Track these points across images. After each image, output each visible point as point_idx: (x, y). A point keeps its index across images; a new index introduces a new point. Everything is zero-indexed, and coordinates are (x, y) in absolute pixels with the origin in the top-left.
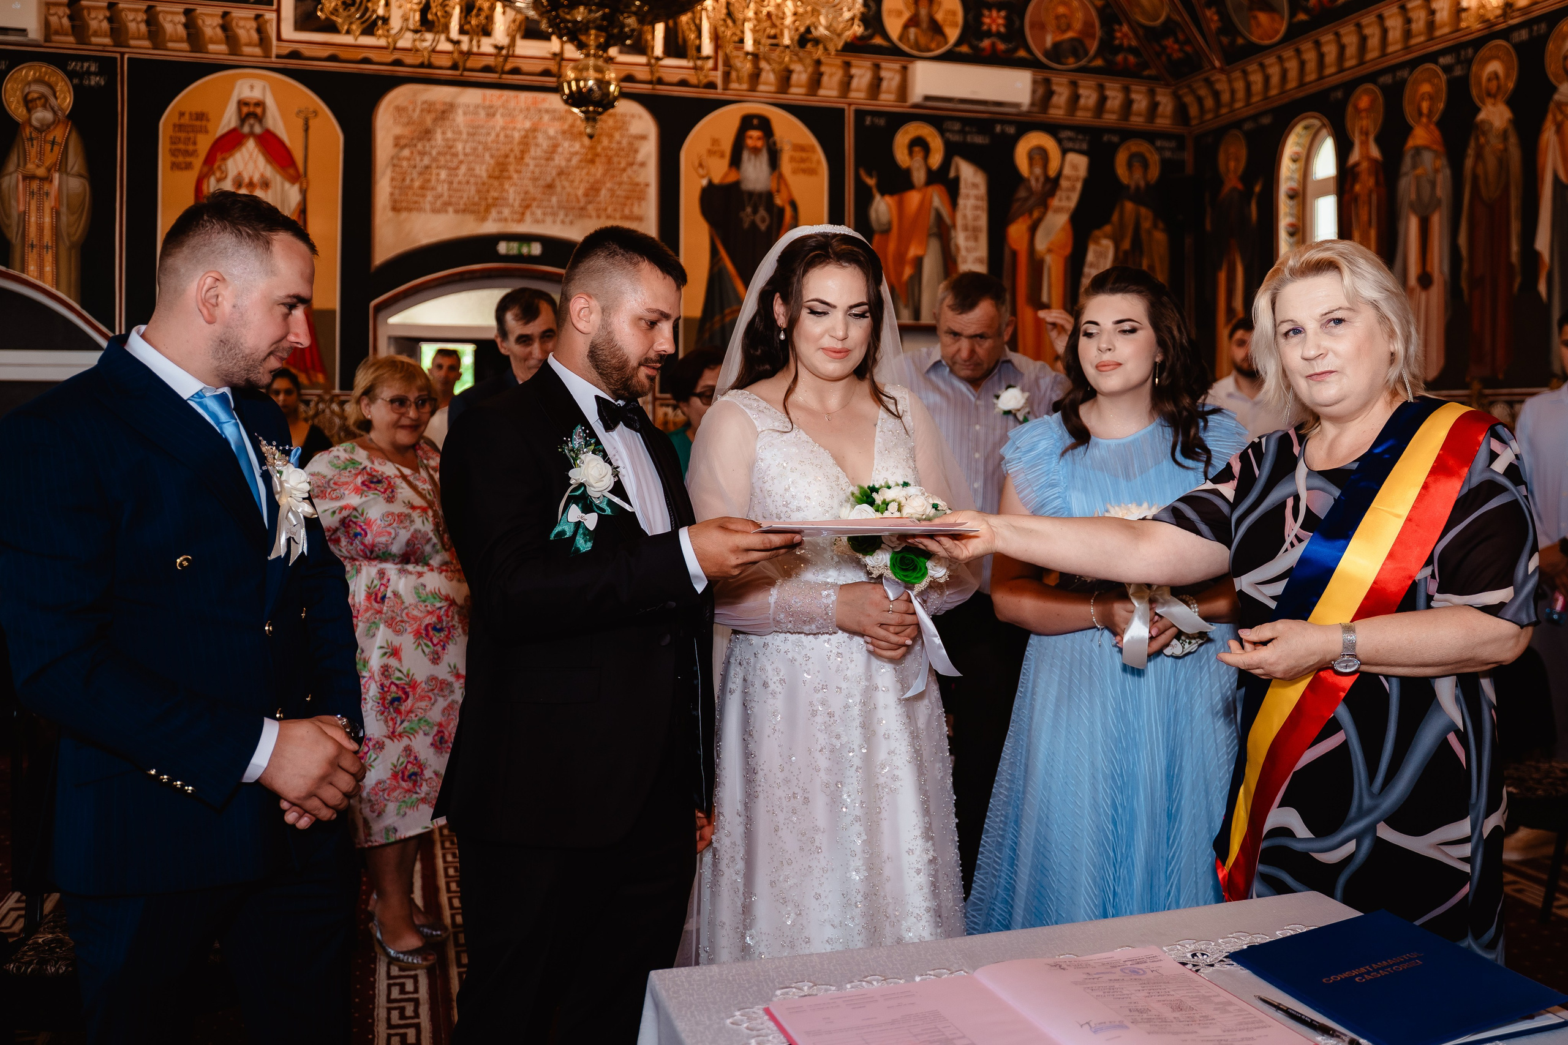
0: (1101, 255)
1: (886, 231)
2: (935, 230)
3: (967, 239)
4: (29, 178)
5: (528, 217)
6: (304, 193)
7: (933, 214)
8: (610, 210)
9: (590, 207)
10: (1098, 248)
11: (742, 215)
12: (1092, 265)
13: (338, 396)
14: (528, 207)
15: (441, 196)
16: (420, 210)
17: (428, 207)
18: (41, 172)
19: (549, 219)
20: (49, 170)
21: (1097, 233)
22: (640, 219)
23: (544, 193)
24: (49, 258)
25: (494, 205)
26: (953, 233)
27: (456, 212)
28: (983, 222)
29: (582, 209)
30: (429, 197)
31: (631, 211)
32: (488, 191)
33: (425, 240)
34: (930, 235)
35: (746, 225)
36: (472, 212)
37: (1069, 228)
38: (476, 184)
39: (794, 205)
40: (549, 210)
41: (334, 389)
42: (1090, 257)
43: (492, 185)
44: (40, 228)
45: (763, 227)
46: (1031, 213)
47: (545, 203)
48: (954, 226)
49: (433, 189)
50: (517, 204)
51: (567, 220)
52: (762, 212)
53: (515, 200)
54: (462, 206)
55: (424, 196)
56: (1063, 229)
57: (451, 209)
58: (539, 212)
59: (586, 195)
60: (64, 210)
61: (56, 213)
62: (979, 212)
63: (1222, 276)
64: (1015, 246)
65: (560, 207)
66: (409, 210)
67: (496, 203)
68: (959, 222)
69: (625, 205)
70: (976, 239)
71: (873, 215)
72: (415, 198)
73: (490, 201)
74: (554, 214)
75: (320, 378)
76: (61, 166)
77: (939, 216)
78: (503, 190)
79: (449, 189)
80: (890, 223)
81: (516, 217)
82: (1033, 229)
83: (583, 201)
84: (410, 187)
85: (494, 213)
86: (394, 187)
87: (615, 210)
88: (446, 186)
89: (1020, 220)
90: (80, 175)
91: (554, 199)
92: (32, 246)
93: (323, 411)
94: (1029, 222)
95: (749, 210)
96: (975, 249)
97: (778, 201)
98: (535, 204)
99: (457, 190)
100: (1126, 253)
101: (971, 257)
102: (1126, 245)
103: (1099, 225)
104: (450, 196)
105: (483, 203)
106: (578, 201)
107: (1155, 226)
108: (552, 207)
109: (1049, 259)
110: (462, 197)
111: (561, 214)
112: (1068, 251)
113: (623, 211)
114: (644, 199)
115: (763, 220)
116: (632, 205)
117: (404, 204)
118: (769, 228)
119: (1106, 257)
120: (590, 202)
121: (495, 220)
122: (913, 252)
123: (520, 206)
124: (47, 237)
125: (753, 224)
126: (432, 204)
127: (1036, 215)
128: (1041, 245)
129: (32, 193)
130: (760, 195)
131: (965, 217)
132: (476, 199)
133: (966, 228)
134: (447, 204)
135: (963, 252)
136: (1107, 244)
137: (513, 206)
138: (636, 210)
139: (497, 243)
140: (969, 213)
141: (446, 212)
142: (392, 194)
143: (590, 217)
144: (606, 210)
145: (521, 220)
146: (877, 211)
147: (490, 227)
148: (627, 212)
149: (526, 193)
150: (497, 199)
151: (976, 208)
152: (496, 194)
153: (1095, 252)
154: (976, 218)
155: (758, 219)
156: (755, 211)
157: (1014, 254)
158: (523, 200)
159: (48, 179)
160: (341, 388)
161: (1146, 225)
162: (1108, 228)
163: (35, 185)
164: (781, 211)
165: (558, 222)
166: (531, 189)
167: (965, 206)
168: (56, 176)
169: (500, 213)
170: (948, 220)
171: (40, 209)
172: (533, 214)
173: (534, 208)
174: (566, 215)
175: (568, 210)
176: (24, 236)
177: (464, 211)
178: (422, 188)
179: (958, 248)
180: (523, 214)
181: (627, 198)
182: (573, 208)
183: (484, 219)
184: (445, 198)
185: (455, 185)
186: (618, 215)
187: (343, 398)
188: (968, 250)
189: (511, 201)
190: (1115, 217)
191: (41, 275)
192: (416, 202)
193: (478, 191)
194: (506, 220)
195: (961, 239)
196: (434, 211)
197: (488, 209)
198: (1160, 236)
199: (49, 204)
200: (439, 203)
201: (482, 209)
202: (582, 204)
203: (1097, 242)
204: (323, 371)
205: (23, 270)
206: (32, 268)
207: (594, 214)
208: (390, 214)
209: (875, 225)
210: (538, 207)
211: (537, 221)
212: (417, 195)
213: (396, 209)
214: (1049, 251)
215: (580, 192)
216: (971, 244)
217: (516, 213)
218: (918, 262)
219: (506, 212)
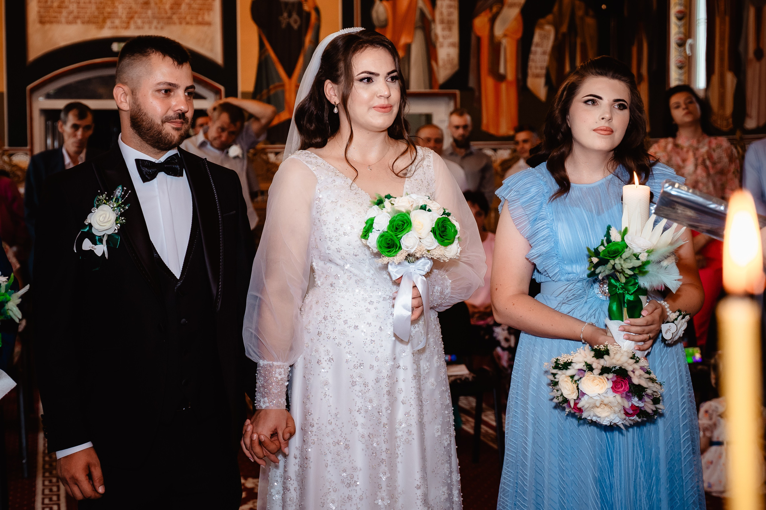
0: (544, 37)
1: (384, 26)
2: (419, 24)
3: (443, 29)
5: (132, 26)
7: (418, 13)
8: (188, 18)
9: (175, 17)
10: (542, 32)
11: (281, 18)
12: (537, 45)
13: (7, 151)
14: (132, 18)
15: (72, 12)
16: (59, 22)
17: (63, 20)
19: (146, 26)
21: (542, 21)
22: (209, 24)
23: (142, 8)
25: (109, 18)
26: (433, 26)
27: (83, 23)
28: (455, 17)
29: (170, 18)
30: (65, 13)
31: (203, 19)
32: (104, 8)
33: (62, 43)
34: (416, 28)
35: (284, 26)
36: (94, 23)
37: (520, 18)
38: (96, 3)
39: (317, 10)
40: (146, 20)
41: (4, 146)
42: (536, 39)
43: (106, 4)
45: (296, 27)
46: (491, 9)
47: (144, 15)
48: (434, 20)
49: (66, 7)
50: (124, 16)
51: (159, 26)
52: (295, 16)
53: (123, 13)
54: (86, 19)
55: (60, 13)
56: (516, 19)
57: (79, 21)
58: (139, 22)
59: (172, 8)
62: (452, 10)
63: (635, 50)
64: (479, 33)
65: (154, 17)
66: (51, 22)
67: (111, 16)
68: (438, 17)
69: (198, 14)
70: (450, 29)
71: (374, 15)
72: (55, 14)
73: (106, 14)
74: (150, 23)
77: (423, 14)
78: (115, 7)
79: (78, 8)
80: (387, 21)
81: (125, 25)
82: (493, 21)
83: (169, 12)
84: (51, 7)
85: (108, 23)
86: (40, 7)
87: (191, 18)
88: (75, 5)
89: (483, 14)
91: (150, 12)
94: (490, 15)
95: (285, 15)
96: (449, 37)
97: (306, 8)
98: (136, 16)
99: (83, 8)
100: (564, 35)
101: (447, 42)
102: (564, 29)
103: (543, 16)
104: (78, 13)
105: (101, 16)
106: (166, 13)
107: (587, 14)
108: (148, 18)
109: (505, 42)
110: (86, 13)
111: (155, 23)
112: (519, 35)
113: (197, 18)
114: (211, 10)
115: (296, 22)
116: (204, 14)
117: (47, 19)
118: (300, 27)
119: (548, 39)
120: (174, 13)
121: (110, 28)
122: (404, 40)
123: (127, 18)
125: (289, 25)
126: (67, 17)
127: (495, 10)
128: (498, 31)
130: (293, 4)
131: (441, 13)
132: (96, 14)
133: (442, 22)
134: (77, 18)
135: (441, 39)
136: (550, 29)
137: (121, 18)
138: (207, 18)
139: (111, 44)
140: (445, 11)
141: (76, 23)
142: (39, 12)
143: (174, 23)
144: (185, 18)
145: (127, 28)
146: (377, 12)
147: (106, 33)
148: (200, 19)
149: (130, 8)
150: (109, 13)
151: (450, 6)
152: (109, 10)
153: (540, 35)
154: (450, 14)
155: (292, 21)
156: (290, 16)
157: (479, 39)
158: (128, 13)
160: (10, 145)
161: (580, 13)
162: (550, 17)
164: (308, 14)
165: (153, 27)
166: (134, 6)
167: (442, 6)
169: (113, 22)
170: (429, 16)
172: (135, 23)
173: (136, 19)
174: (158, 23)
175: (159, 19)
177: (89, 22)
178: (60, 7)
179: (436, 36)
180: (128, 23)
181: (201, 9)
182: (162, 18)
183: (101, 27)
184: (75, 13)
185: (82, 5)
186: (194, 22)
187: (11, 152)
188: (444, 37)
189: (120, 14)
190: (556, 9)
192: (55, 17)
193: (98, 8)
194: (117, 28)
195: (438, 29)
196: (69, 23)
197: (104, 21)
198: (590, 21)
200: (71, 18)
201: (100, 20)
202: (169, 14)
203: (542, 28)
207: (177, 21)
208: (38, 26)
209: (376, 23)
210: (139, 18)
211: (138, 28)
212: (56, 12)
213: (42, 22)
214: (505, 35)
215: (167, 7)
216: (446, 33)
217: (123, 22)
218: (408, 48)
219: (117, 22)
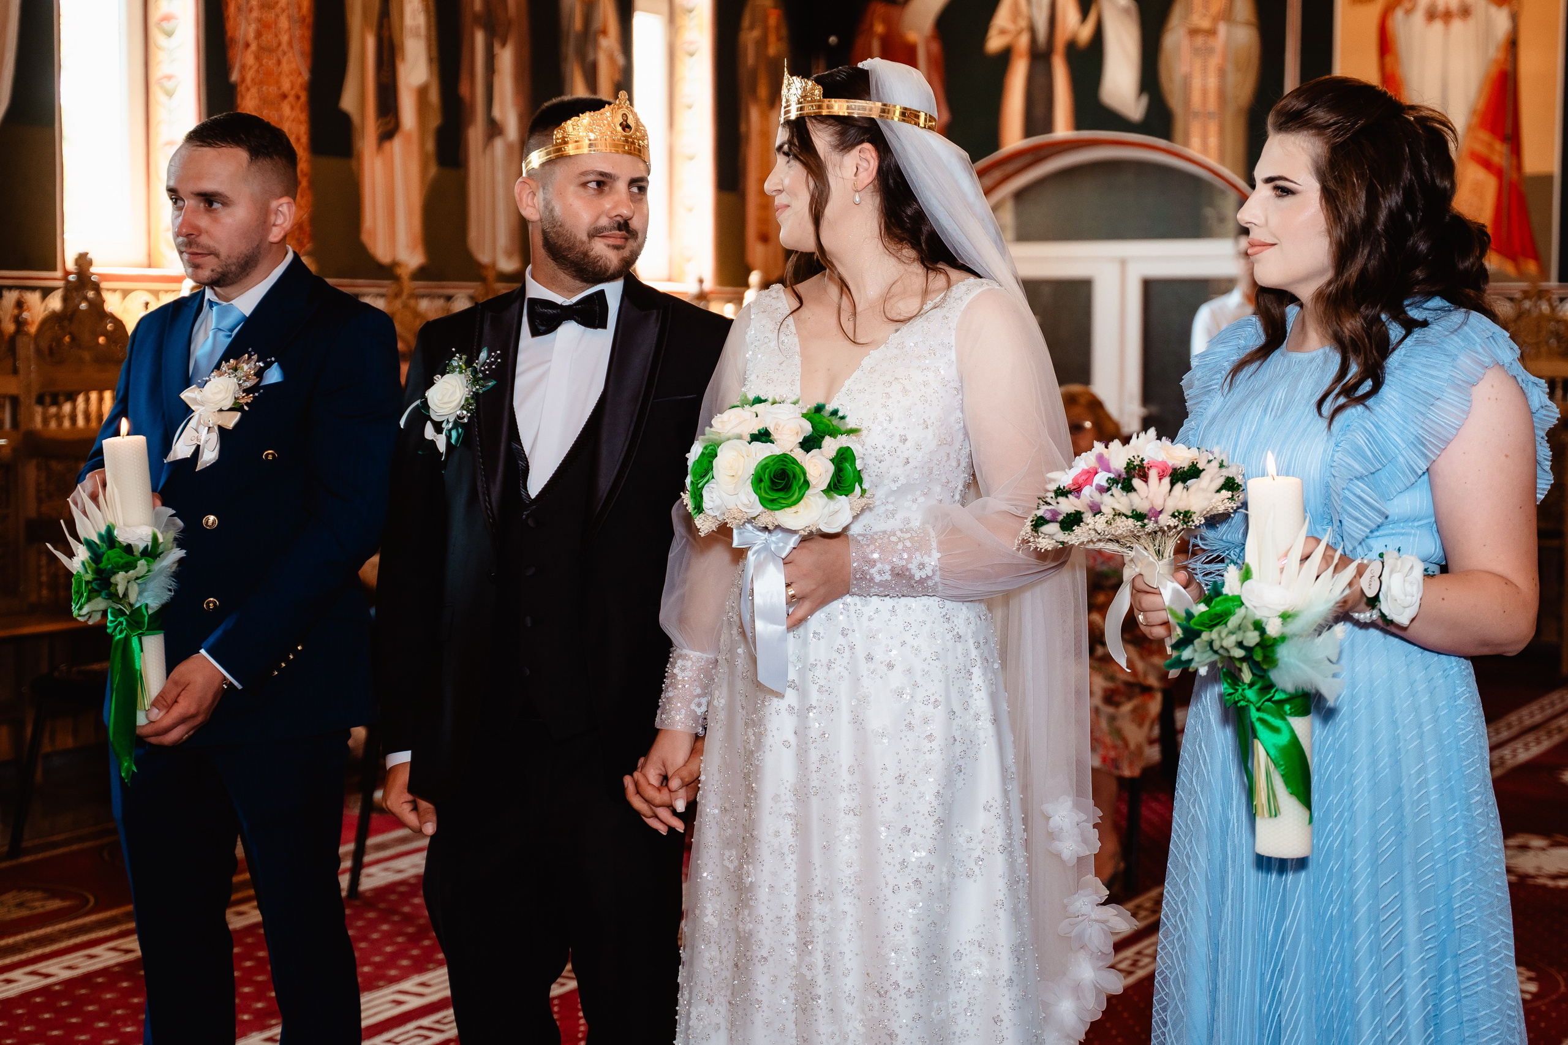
4: (1194, 32)
6: (1515, 18)
18: (1205, 24)
20: (1215, 20)
24: (1213, 127)
41: (1549, 280)
44: (1204, 92)
60: (1230, 68)
61: (1222, 73)
75: (1532, 267)
76: (1227, 15)
90: (1248, 23)
92: (1196, 115)
93: (1529, 311)
124: (1212, 104)
129: (1196, 51)
159: (1212, 32)
160: (1561, 281)
163: (1199, 40)
168: (1222, 28)
171: (1205, 70)
176: (1187, 102)
191: (1205, 149)
199: (1214, 61)
204: (1536, 257)
205: (1186, 143)
206: (1196, 141)
